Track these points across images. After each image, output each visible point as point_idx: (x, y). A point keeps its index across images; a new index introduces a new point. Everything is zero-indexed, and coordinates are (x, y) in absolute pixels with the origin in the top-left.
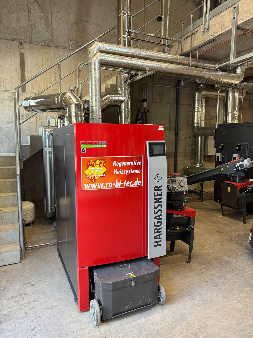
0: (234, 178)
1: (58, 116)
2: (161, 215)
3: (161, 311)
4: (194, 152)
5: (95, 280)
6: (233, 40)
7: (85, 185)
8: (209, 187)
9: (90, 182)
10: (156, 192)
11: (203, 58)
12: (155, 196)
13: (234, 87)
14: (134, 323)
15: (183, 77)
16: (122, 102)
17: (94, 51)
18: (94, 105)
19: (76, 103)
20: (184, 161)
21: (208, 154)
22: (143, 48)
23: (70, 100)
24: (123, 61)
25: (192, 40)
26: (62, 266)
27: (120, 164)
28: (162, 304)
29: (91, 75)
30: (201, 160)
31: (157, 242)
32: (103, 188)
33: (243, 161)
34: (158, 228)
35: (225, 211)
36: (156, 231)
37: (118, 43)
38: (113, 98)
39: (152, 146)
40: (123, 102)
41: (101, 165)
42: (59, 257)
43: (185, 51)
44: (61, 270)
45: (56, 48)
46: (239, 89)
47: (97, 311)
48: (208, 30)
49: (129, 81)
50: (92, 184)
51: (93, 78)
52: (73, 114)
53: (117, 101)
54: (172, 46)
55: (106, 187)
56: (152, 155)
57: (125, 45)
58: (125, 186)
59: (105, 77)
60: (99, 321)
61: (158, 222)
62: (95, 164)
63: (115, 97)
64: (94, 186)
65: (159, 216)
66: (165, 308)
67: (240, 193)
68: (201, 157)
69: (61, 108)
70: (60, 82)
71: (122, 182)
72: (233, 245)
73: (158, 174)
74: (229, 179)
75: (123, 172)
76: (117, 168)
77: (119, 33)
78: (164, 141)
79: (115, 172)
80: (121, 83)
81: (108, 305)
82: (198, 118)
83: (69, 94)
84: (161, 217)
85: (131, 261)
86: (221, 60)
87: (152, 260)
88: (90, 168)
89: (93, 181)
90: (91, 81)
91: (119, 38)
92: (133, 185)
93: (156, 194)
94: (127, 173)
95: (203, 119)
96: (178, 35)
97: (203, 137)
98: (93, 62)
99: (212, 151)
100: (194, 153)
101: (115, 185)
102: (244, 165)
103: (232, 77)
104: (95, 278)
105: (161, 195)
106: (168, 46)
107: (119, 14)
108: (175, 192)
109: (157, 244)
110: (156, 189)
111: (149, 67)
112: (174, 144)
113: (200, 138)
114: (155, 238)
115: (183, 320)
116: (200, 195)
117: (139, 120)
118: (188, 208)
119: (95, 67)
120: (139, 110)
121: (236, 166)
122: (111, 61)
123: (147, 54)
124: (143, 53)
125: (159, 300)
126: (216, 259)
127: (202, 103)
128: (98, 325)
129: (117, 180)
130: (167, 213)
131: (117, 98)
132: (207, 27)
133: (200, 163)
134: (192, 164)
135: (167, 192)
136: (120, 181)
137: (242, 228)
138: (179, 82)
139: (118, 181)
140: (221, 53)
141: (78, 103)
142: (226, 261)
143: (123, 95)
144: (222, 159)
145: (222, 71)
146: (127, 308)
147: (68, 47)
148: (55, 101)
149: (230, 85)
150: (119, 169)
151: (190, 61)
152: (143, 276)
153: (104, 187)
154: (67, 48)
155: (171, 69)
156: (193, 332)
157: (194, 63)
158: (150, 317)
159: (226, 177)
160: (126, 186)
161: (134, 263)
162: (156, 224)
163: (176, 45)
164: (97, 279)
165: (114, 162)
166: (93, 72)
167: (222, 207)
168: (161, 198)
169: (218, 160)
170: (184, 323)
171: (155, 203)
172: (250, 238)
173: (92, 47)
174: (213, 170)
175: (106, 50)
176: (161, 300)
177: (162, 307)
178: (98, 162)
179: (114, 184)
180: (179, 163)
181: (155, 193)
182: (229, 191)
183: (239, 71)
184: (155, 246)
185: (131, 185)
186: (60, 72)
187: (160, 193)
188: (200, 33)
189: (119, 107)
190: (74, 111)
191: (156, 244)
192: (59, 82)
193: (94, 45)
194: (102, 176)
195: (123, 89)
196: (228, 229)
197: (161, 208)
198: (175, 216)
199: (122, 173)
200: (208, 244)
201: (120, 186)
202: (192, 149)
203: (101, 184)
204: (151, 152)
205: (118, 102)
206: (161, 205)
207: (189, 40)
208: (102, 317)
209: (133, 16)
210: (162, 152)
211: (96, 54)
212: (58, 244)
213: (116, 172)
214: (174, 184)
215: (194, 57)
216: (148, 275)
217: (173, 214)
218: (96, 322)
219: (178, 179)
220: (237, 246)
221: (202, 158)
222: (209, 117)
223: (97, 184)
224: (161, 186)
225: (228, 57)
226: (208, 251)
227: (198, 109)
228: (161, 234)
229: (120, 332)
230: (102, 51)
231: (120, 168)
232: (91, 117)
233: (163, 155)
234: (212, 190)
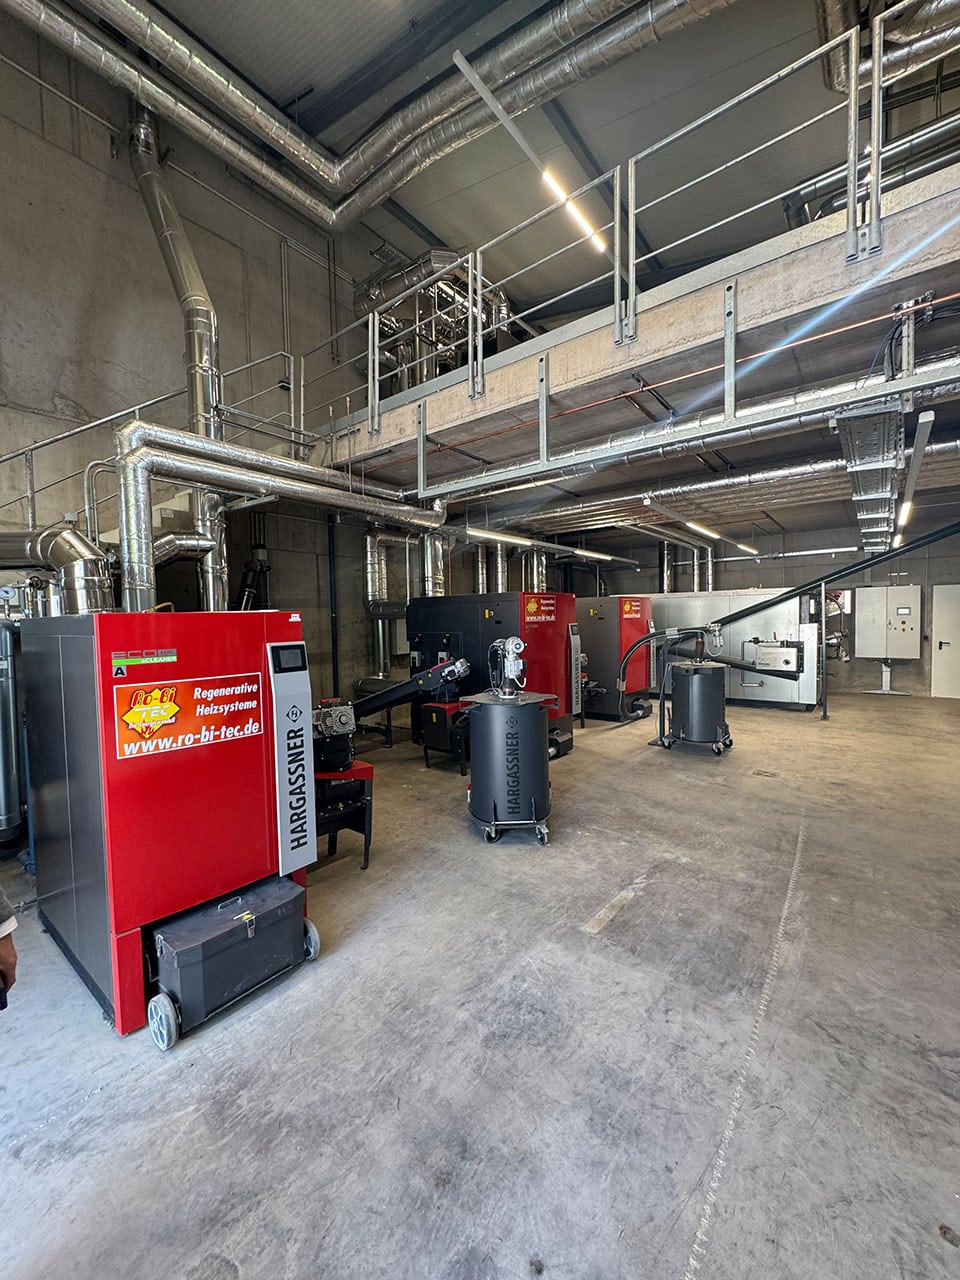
0: (442, 695)
1: (28, 581)
2: (304, 785)
3: (312, 973)
4: (370, 649)
5: (159, 951)
6: (421, 459)
7: (126, 746)
8: (402, 718)
9: (138, 737)
10: (292, 742)
11: (372, 477)
12: (289, 749)
13: (433, 532)
14: (255, 1015)
15: (339, 511)
16: (206, 551)
17: (130, 441)
18: (135, 557)
19: (90, 556)
20: (353, 669)
21: (399, 653)
22: (252, 446)
23: (72, 551)
24: (205, 469)
25: (352, 443)
26: (59, 951)
27: (211, 694)
28: (315, 959)
29: (126, 495)
30: (385, 664)
31: (298, 839)
32: (171, 747)
33: (454, 664)
34: (299, 811)
35: (432, 758)
36: (295, 817)
37: (192, 428)
38: (183, 542)
39: (279, 654)
40: (209, 551)
41: (165, 699)
42: (48, 935)
43: (339, 461)
44: (54, 963)
45: (13, 411)
46: (441, 535)
47: (167, 1016)
48: (378, 432)
49: (220, 509)
50: (143, 743)
51: (132, 501)
52: (79, 584)
53: (193, 549)
54: (313, 446)
55: (180, 744)
56: (279, 669)
57: (208, 434)
58: (222, 736)
59: (158, 490)
60: (174, 1038)
61: (298, 800)
62: (149, 698)
63: (186, 539)
64: (148, 748)
65: (300, 787)
66: (321, 965)
67: (454, 723)
68: (385, 658)
69: (43, 567)
70: (33, 497)
71: (215, 730)
72: (444, 819)
73: (294, 706)
74: (432, 699)
75: (218, 710)
76: (206, 702)
77: (192, 408)
78: (303, 643)
79: (198, 710)
80: (203, 510)
81: (195, 996)
82: (373, 585)
83: (67, 535)
84: (303, 789)
85: (242, 892)
86: (405, 485)
87: (289, 877)
88: (137, 708)
89: (147, 736)
90: (127, 508)
91: (193, 417)
92: (242, 733)
93: (292, 745)
94: (227, 709)
95: (385, 586)
96: (325, 429)
97: (387, 621)
98: (131, 465)
99: (403, 646)
100: (371, 652)
101: (200, 739)
102: (456, 670)
103: (426, 516)
104: (158, 946)
105: (302, 746)
106: (305, 446)
107: (191, 368)
108: (332, 737)
109: (299, 844)
110: (292, 735)
111: (266, 487)
112: (330, 635)
113: (380, 621)
114: (293, 831)
115: (355, 975)
116: (387, 734)
117: (249, 586)
118: (359, 764)
119: (135, 477)
120: (248, 566)
121: (443, 674)
122: (177, 468)
123: (261, 459)
124: (251, 456)
125: (308, 952)
126: (415, 849)
127: (379, 556)
128: (171, 1048)
129: (204, 728)
130: (316, 780)
131: (194, 542)
132: (376, 427)
133: (384, 671)
134: (368, 674)
135: (314, 740)
136: (213, 727)
137: (460, 785)
138: (331, 518)
139: (208, 729)
140: (403, 473)
141: (94, 557)
142: (432, 849)
143: (209, 536)
144: (422, 660)
145: (409, 505)
146: (238, 989)
147: (52, 412)
148: (25, 550)
149: (425, 529)
150: (207, 704)
151: (348, 480)
152: (272, 912)
153: (174, 745)
154: (50, 414)
155: (313, 494)
156: (373, 989)
157: (357, 484)
158: (289, 993)
159: (428, 696)
160: (226, 737)
161: (251, 893)
162: (295, 805)
163: (321, 447)
164: (166, 947)
165: (196, 689)
166: (131, 489)
167: (426, 753)
168: (302, 752)
169: (414, 663)
170: (358, 979)
171: (290, 763)
172: (469, 800)
173: (127, 431)
174: (409, 682)
175: (163, 441)
176: (312, 950)
177: (315, 965)
178: (157, 693)
179: (197, 736)
180: (342, 673)
181: (289, 744)
182: (435, 720)
183: (437, 505)
184: (293, 848)
185: (236, 734)
186: (32, 474)
187: (298, 744)
188: (363, 435)
189: (201, 561)
190: (83, 575)
191: (296, 843)
192: (30, 496)
193: (131, 427)
194: (170, 721)
195: (208, 523)
196: (437, 792)
197: (303, 770)
198: (333, 783)
199: (215, 712)
200: (401, 826)
201: (211, 739)
202: (367, 645)
203: (166, 739)
204: (277, 664)
205: (196, 551)
206: (302, 765)
207: (345, 441)
208: (179, 1027)
209: (225, 374)
210: (300, 664)
211: (137, 449)
212: (41, 903)
213: (201, 710)
214: (328, 721)
215: (356, 473)
216: (280, 907)
217: (329, 781)
218: (166, 1042)
219: (336, 711)
220: (451, 819)
221: (388, 661)
222: (394, 582)
223: (155, 741)
224: (302, 729)
225: (414, 483)
226: (401, 839)
227: (373, 568)
228: (305, 822)
229: (224, 1043)
230: (150, 443)
231: (211, 702)
232: (127, 586)
233: (303, 668)
234: (407, 721)
